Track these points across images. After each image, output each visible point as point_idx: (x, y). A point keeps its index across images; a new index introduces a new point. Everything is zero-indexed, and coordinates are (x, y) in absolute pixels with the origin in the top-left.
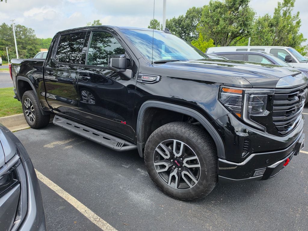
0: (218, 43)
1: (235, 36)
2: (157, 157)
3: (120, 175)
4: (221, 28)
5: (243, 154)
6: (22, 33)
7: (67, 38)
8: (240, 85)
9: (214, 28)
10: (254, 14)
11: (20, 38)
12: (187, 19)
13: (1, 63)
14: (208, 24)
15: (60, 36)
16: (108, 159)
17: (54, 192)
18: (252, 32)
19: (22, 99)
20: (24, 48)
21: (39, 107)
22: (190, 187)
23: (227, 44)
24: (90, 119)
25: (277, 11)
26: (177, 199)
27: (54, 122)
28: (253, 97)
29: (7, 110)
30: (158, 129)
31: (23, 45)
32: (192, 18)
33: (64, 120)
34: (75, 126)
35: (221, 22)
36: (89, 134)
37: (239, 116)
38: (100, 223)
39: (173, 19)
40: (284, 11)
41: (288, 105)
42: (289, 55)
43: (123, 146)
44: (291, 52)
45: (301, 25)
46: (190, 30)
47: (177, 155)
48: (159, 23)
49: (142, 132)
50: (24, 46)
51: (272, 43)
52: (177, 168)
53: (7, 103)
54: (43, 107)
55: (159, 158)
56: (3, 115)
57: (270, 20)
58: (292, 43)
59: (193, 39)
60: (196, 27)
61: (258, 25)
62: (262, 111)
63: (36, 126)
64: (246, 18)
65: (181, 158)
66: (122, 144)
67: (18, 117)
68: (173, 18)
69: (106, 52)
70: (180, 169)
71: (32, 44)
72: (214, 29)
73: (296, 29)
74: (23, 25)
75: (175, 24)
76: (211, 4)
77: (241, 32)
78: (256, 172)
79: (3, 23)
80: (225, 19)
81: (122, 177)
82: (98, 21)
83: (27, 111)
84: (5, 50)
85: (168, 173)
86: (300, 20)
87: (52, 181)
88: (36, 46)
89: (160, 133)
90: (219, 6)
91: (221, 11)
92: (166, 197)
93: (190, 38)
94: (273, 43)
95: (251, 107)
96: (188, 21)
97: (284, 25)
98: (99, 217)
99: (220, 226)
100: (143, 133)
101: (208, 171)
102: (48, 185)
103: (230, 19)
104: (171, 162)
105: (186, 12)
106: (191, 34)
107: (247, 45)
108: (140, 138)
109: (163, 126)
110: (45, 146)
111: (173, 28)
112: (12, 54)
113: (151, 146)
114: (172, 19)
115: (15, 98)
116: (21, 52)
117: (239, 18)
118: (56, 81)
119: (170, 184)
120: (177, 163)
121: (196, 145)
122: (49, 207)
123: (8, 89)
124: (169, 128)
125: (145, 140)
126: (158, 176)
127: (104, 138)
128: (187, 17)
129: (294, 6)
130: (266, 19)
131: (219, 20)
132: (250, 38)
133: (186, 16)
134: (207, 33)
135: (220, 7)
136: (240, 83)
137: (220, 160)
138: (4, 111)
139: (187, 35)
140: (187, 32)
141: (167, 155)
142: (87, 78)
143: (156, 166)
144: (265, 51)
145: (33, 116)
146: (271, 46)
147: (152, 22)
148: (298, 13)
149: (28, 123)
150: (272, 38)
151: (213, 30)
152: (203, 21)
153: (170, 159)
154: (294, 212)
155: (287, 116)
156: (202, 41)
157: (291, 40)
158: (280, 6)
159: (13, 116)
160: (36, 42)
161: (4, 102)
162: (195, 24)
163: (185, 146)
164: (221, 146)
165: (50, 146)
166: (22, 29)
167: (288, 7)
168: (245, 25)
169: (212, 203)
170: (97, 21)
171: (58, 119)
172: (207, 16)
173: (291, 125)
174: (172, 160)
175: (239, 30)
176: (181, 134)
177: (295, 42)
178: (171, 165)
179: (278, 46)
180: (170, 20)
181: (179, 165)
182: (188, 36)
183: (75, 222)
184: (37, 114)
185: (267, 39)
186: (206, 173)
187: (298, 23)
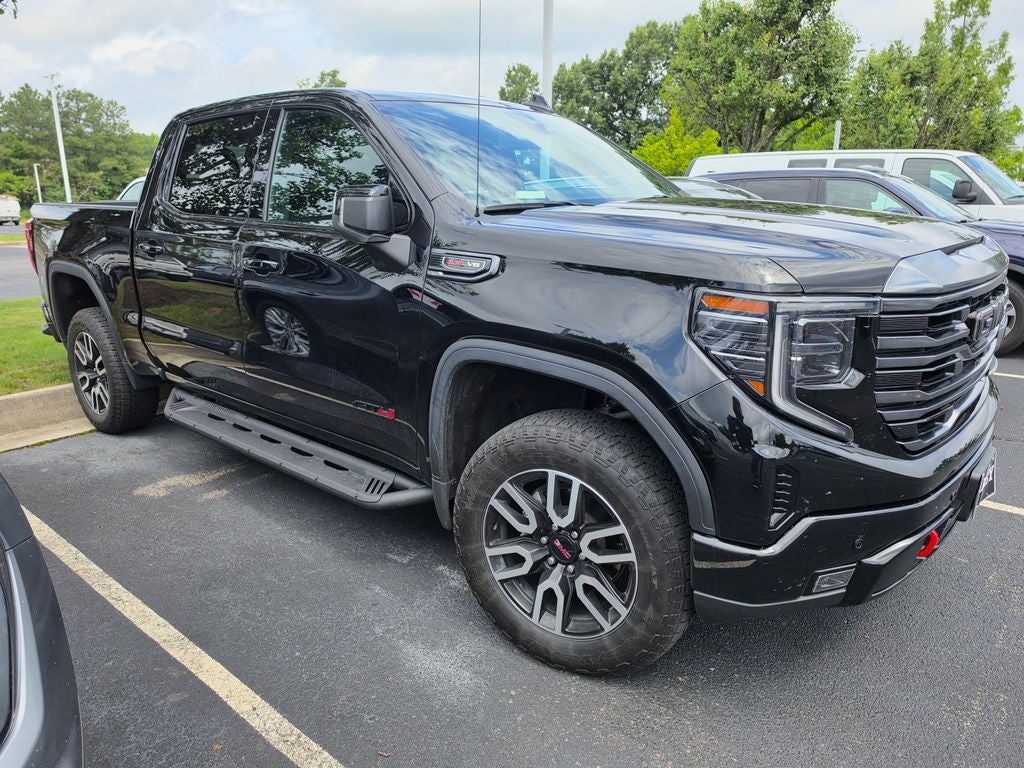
0: (731, 141)
1: (786, 116)
2: (495, 528)
3: (377, 589)
4: (740, 91)
5: (775, 517)
6: (84, 116)
7: (215, 131)
8: (760, 286)
9: (717, 93)
10: (851, 41)
11: (80, 134)
12: (630, 62)
13: (18, 215)
14: (696, 77)
15: (185, 126)
16: (342, 535)
17: (156, 644)
18: (844, 103)
19: (66, 334)
20: (92, 166)
21: (119, 361)
22: (602, 629)
23: (760, 145)
24: (288, 403)
25: (932, 31)
26: (561, 669)
27: (168, 411)
28: (805, 326)
29: (21, 371)
30: (497, 433)
31: (86, 156)
32: (647, 57)
33: (200, 403)
34: (235, 426)
35: (741, 71)
36: (279, 451)
37: (759, 389)
38: (298, 750)
39: (583, 62)
40: (956, 29)
41: (929, 350)
42: (968, 180)
43: (386, 492)
44: (975, 167)
45: (1013, 78)
46: (641, 99)
47: (559, 522)
48: (535, 78)
49: (446, 445)
50: (93, 160)
51: (914, 138)
52: (563, 564)
53: (23, 351)
54: (132, 361)
55: (503, 532)
56: (8, 390)
57: (906, 63)
58: (982, 137)
59: (650, 130)
60: (657, 87)
61: (867, 77)
62: (836, 372)
63: (111, 424)
64: (824, 56)
65: (573, 530)
66: (384, 484)
67: (55, 396)
68: (583, 60)
69: (346, 176)
70: (571, 568)
71: (117, 153)
72: (715, 95)
73: (997, 89)
74: (88, 91)
75: (589, 81)
76: (705, 11)
77: (807, 103)
78: (823, 578)
79: (23, 86)
80: (752, 62)
81: (384, 594)
82: (334, 74)
83: (84, 374)
84: (32, 174)
85: (533, 579)
86: (1010, 59)
87: (150, 607)
88: (130, 159)
89: (502, 449)
90: (732, 17)
91: (741, 33)
92: (525, 660)
93: (641, 125)
94: (920, 139)
95: (799, 359)
96: (631, 70)
97: (956, 75)
98: (297, 731)
99: (699, 761)
100: (450, 448)
101: (660, 576)
102: (137, 623)
103: (772, 61)
104: (541, 545)
105: (627, 37)
106: (644, 113)
107: (829, 145)
108: (441, 465)
109: (511, 425)
110: (139, 491)
111: (583, 95)
112: (54, 187)
113: (474, 491)
114: (578, 62)
115: (45, 332)
116: (83, 178)
117: (801, 54)
118: (189, 277)
119: (540, 617)
120: (559, 546)
121: (617, 487)
122: (135, 695)
123: (30, 302)
124: (530, 431)
125: (456, 471)
126: (500, 592)
127: (327, 463)
128: (628, 56)
129: (989, 14)
130: (894, 58)
131: (732, 64)
132: (839, 124)
133: (625, 51)
134: (696, 109)
135: (736, 21)
136: (762, 279)
137: (697, 537)
138: (12, 376)
139: (628, 115)
140: (630, 105)
141: (526, 522)
142: (269, 265)
143: (494, 558)
144: (887, 168)
145: (102, 390)
146: (910, 148)
147: (513, 73)
148: (1005, 36)
149: (88, 416)
150: (914, 122)
151: (715, 97)
152: (680, 67)
153: (537, 535)
154: (957, 715)
155: (926, 389)
156: (681, 134)
157: (980, 128)
158: (943, 13)
159: (37, 391)
160: (130, 145)
161: (13, 344)
162: (656, 77)
163: (584, 491)
164: (699, 492)
165: (155, 490)
166: (83, 105)
167: (970, 16)
168: (822, 80)
169: (678, 682)
170: (329, 74)
171: (180, 400)
172: (693, 51)
173: (943, 419)
174: (544, 540)
175: (803, 98)
176: (571, 452)
177: (993, 135)
178: (541, 556)
179: (936, 147)
180: (573, 68)
181: (567, 555)
182: (631, 119)
183: (217, 747)
184: (113, 385)
185: (897, 126)
186: (655, 582)
187: (1004, 70)
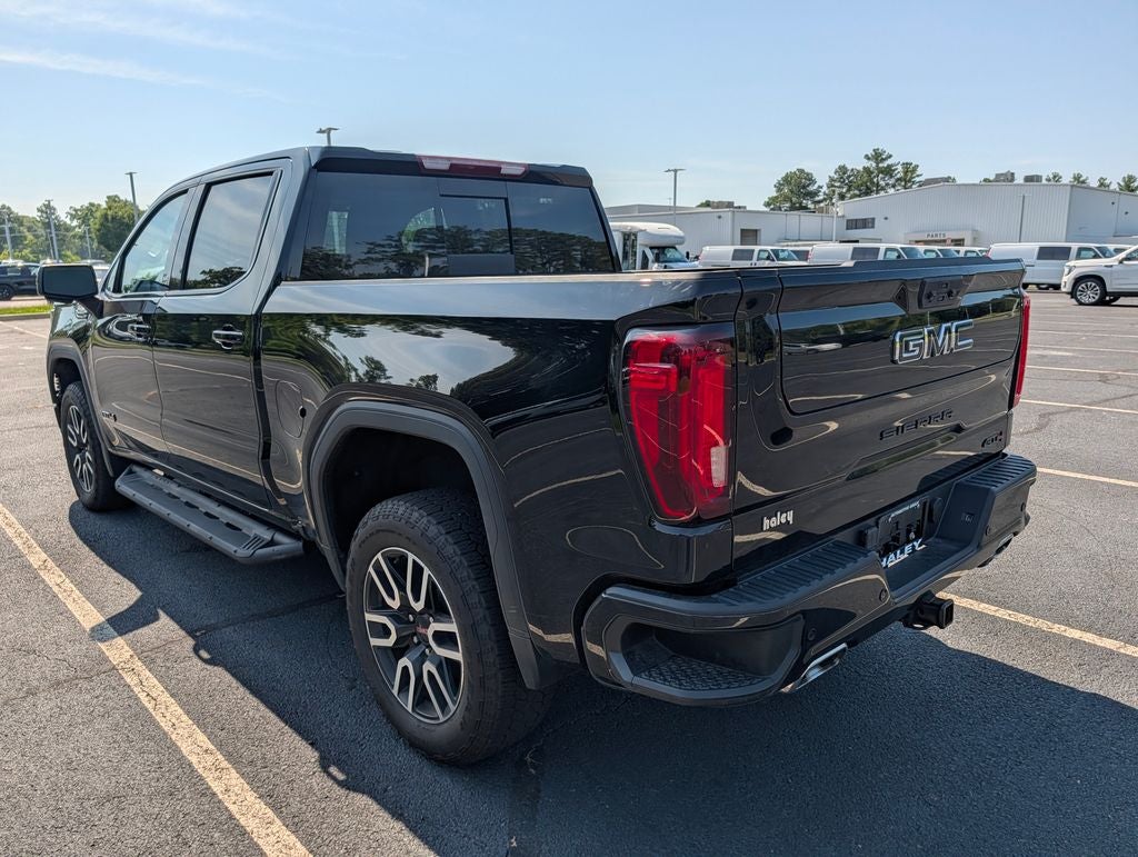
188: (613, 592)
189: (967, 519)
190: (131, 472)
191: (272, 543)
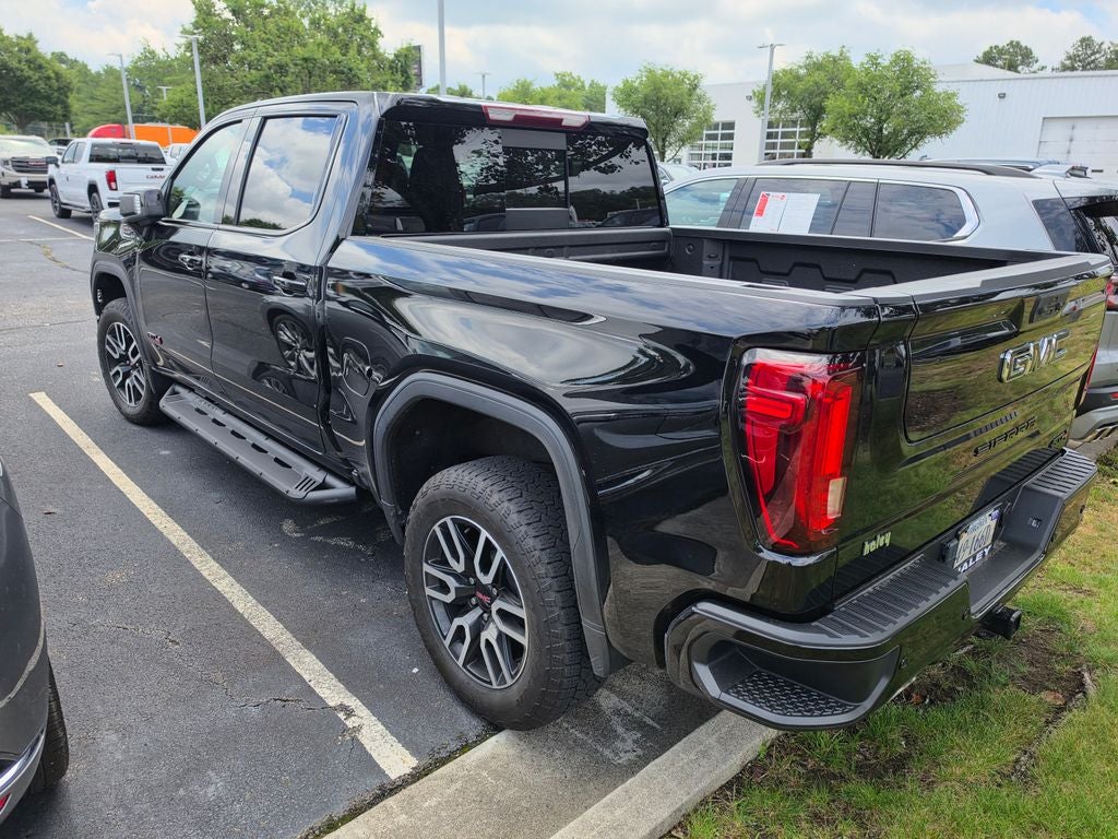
188: (705, 607)
189: (1034, 524)
190: (175, 393)
191: (324, 486)
